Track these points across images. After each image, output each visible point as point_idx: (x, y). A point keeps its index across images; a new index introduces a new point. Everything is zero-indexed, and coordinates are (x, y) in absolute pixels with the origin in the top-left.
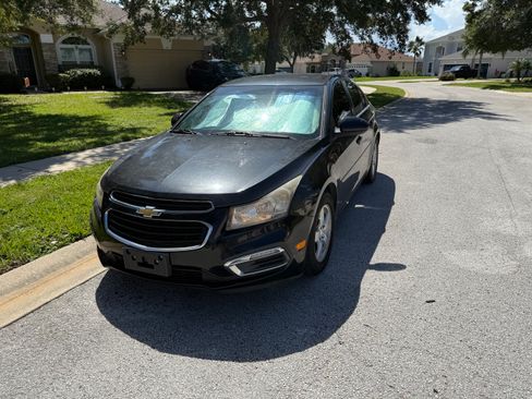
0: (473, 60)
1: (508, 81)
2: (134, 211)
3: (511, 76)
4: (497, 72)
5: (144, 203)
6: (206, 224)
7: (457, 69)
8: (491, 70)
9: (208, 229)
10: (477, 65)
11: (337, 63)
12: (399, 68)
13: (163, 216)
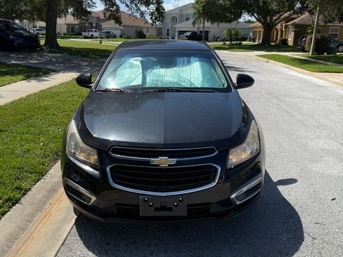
0: (198, 28)
1: (225, 44)
2: (148, 163)
3: (227, 41)
4: (214, 37)
5: (156, 155)
6: (216, 166)
7: (189, 34)
8: (210, 36)
9: (216, 170)
10: (201, 32)
11: (94, 25)
12: (145, 31)
13: (178, 163)
